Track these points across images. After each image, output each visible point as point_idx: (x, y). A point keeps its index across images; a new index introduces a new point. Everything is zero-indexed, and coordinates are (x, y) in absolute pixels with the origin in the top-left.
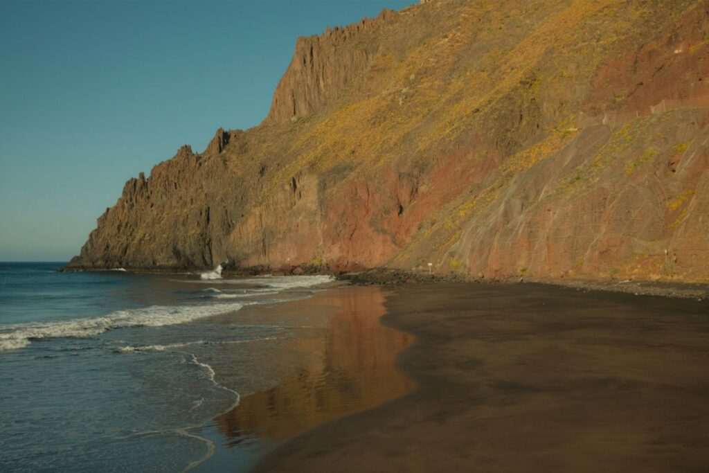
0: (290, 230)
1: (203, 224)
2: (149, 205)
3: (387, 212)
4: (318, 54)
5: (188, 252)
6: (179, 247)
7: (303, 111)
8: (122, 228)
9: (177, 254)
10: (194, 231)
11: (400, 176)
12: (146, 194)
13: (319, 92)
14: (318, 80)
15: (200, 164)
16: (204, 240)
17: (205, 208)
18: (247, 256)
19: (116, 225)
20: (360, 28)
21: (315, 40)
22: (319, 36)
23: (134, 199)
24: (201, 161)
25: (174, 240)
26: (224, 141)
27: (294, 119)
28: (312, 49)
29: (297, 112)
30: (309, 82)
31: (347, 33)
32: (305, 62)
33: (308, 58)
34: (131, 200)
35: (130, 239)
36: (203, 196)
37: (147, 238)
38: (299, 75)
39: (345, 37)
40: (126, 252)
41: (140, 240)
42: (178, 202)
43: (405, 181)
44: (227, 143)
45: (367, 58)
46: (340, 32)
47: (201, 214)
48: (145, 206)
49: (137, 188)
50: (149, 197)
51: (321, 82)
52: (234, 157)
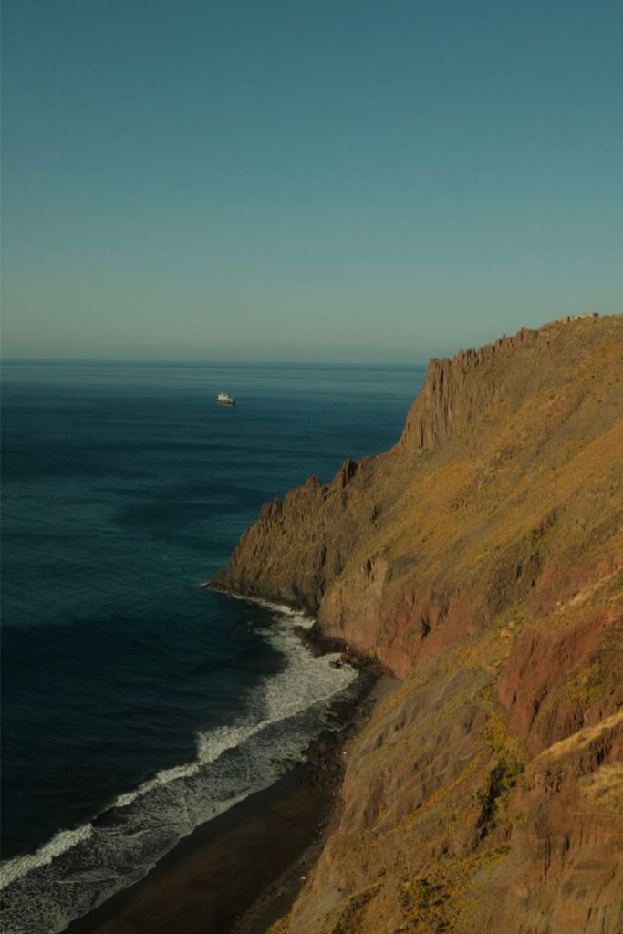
0: (360, 611)
1: (318, 566)
2: (281, 532)
3: (413, 632)
4: (448, 380)
5: (304, 592)
6: (298, 584)
7: (430, 443)
8: (257, 553)
9: (295, 590)
10: (310, 573)
11: (432, 597)
12: (280, 520)
13: (446, 423)
14: (446, 410)
15: (325, 498)
16: (317, 582)
17: (321, 549)
18: (329, 626)
19: (253, 548)
20: (496, 349)
21: (447, 364)
22: (451, 360)
23: (269, 524)
24: (326, 494)
25: (294, 577)
26: (349, 474)
27: (419, 452)
28: (442, 374)
29: (425, 443)
30: (437, 411)
31: (480, 357)
32: (434, 388)
33: (438, 386)
34: (267, 524)
35: (263, 564)
36: (322, 535)
37: (275, 568)
38: (428, 402)
39: (478, 361)
40: (258, 577)
41: (270, 569)
42: (303, 536)
43: (436, 602)
44: (353, 474)
45: (494, 393)
46: (472, 355)
47: (317, 554)
48: (278, 531)
49: (272, 513)
50: (282, 523)
51: (450, 412)
52: (356, 493)
